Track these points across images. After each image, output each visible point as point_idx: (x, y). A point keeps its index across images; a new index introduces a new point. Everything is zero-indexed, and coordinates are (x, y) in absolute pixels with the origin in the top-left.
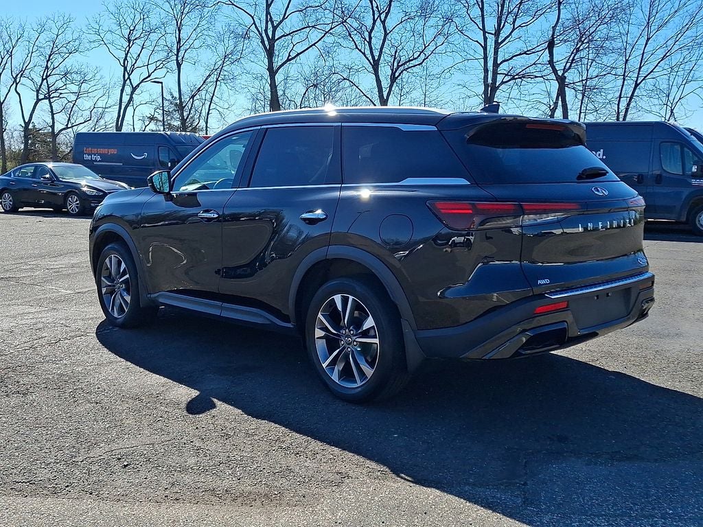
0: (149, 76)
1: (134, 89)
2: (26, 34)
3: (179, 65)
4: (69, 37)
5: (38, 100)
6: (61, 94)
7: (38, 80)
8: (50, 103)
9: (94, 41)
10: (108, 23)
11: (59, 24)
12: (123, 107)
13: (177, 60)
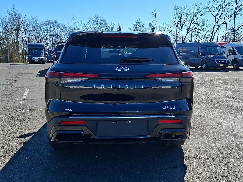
0: (225, 22)
1: (219, 27)
2: (186, 11)
3: (235, 16)
4: (200, 10)
5: (188, 33)
6: (196, 30)
7: (189, 26)
8: (191, 33)
9: (207, 11)
10: (212, 4)
11: (197, 6)
12: (214, 34)
13: (234, 15)
